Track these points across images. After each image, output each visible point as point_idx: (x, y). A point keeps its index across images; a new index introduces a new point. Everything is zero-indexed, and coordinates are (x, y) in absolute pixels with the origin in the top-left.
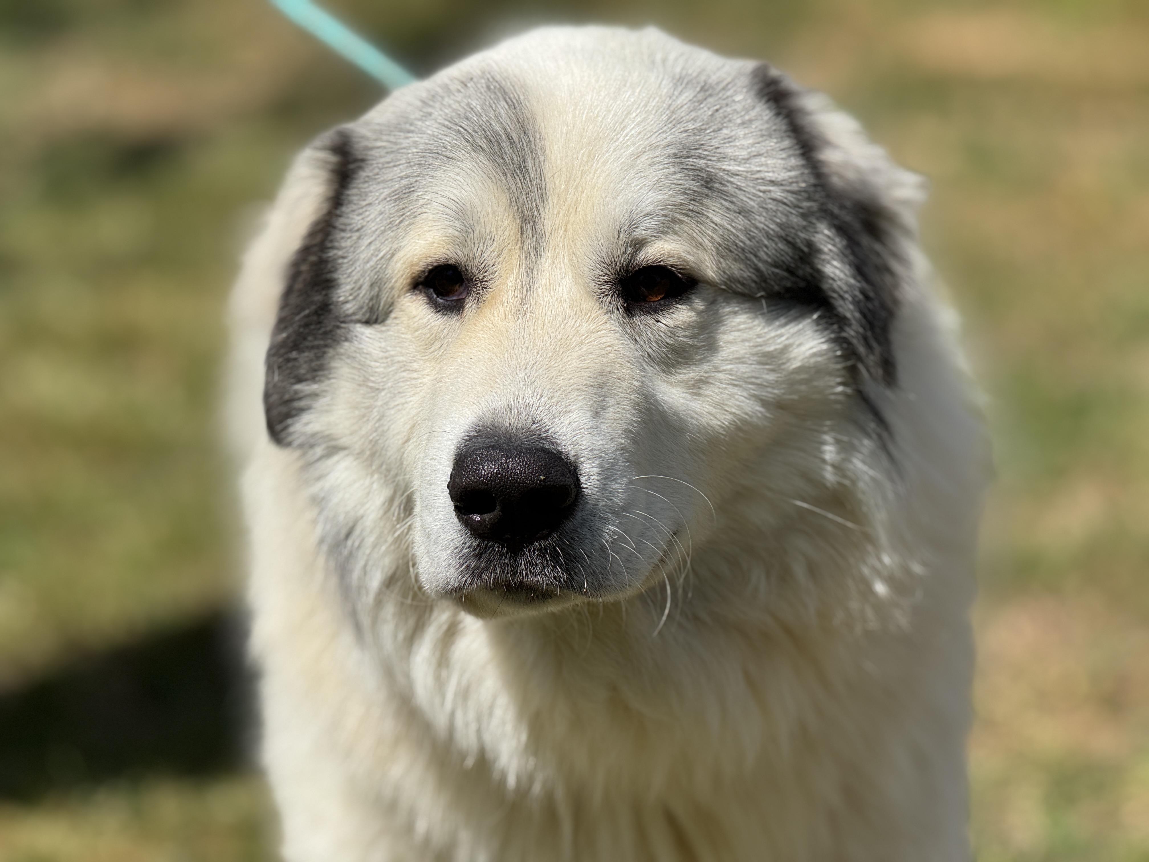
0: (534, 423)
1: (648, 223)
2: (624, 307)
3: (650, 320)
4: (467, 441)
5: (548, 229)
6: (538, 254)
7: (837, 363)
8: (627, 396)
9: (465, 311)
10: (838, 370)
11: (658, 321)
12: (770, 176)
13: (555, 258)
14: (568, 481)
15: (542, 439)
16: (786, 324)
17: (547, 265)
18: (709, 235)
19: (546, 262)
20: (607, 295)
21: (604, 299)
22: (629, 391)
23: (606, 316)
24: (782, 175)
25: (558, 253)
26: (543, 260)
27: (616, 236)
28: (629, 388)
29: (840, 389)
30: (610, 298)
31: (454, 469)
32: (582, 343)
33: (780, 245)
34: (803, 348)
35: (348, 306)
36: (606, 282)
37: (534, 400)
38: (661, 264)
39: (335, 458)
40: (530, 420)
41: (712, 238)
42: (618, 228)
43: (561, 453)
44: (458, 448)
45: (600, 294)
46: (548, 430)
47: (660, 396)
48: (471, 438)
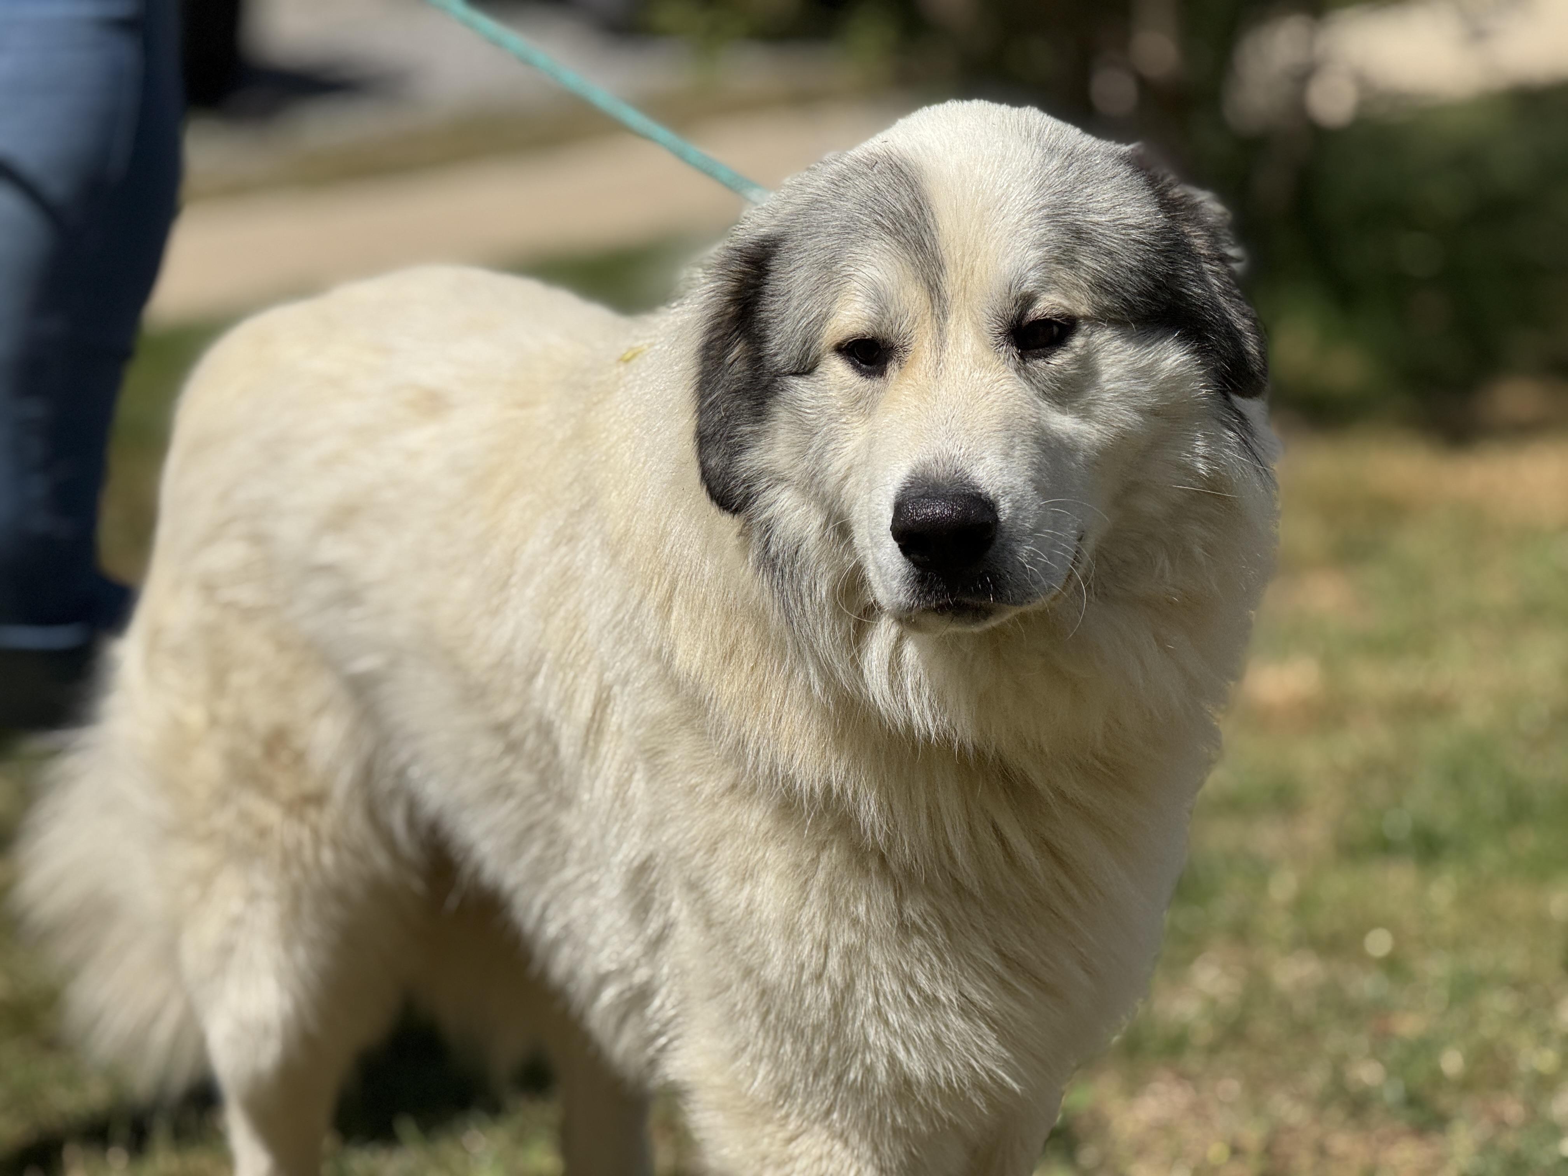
0: (956, 473)
1: (1033, 275)
2: (1019, 354)
3: (1041, 363)
4: (903, 491)
5: (949, 293)
6: (945, 318)
7: (1199, 370)
8: (1028, 433)
9: (888, 374)
10: (1201, 376)
11: (1048, 363)
12: (1131, 221)
13: (960, 318)
14: (987, 518)
15: (965, 485)
16: (1153, 344)
17: (952, 326)
18: (1082, 277)
19: (952, 320)
20: (1003, 345)
21: (1001, 349)
22: (1030, 428)
23: (1005, 366)
24: (1141, 219)
25: (961, 314)
26: (949, 321)
27: (1007, 291)
28: (1029, 425)
29: (1204, 391)
30: (1005, 347)
31: (894, 516)
32: (988, 393)
33: (1143, 278)
34: (1169, 361)
35: (779, 358)
36: (1000, 333)
37: (956, 452)
38: (1048, 317)
39: (779, 488)
40: (953, 470)
41: (1086, 279)
42: (1008, 283)
43: (980, 494)
44: (896, 497)
45: (997, 345)
46: (968, 476)
47: (1054, 427)
48: (906, 488)
